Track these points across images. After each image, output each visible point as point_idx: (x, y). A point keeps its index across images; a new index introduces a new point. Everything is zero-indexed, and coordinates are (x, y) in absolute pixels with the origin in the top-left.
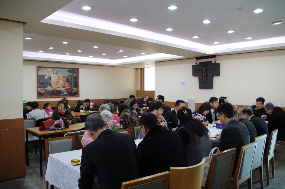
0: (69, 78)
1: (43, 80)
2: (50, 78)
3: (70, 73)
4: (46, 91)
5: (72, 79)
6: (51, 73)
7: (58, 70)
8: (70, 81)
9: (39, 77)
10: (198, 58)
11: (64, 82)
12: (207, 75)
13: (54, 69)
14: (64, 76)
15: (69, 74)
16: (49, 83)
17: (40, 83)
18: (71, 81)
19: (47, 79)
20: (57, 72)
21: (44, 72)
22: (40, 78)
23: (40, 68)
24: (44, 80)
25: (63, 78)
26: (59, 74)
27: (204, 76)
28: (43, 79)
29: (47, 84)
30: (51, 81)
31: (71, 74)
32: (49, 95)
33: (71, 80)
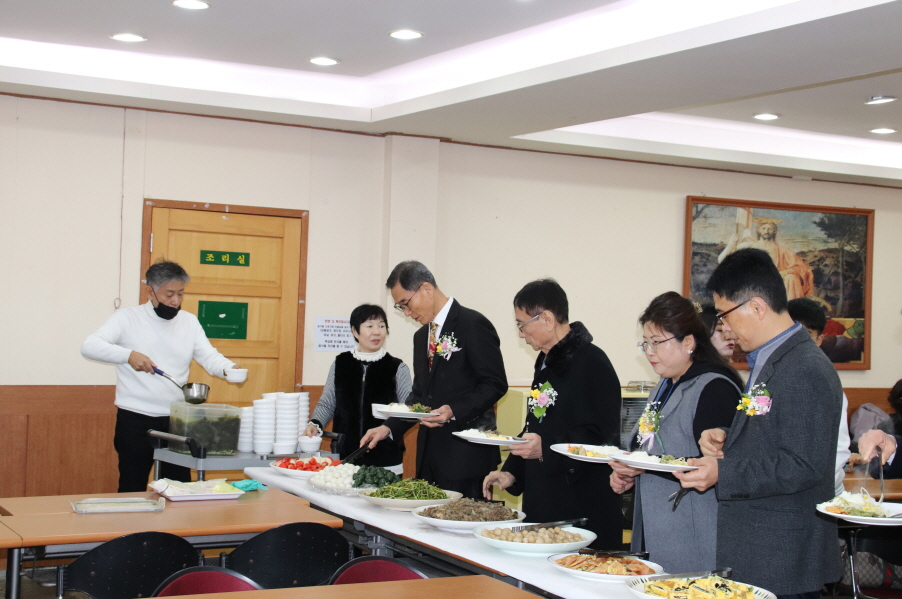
0: (827, 262)
3: (829, 236)
5: (840, 270)
8: (829, 281)
9: (695, 254)
11: (802, 284)
13: (761, 212)
14: (802, 254)
15: (825, 242)
17: (697, 288)
18: (833, 279)
20: (775, 227)
21: (714, 226)
22: (697, 259)
23: (700, 206)
25: (800, 263)
26: (781, 242)
28: (708, 266)
31: (833, 244)
33: (836, 274)
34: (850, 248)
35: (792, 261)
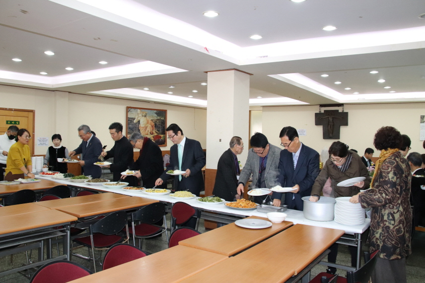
0: (158, 122)
1: (132, 124)
2: (139, 122)
3: (158, 116)
6: (140, 115)
7: (147, 111)
9: (128, 120)
10: (322, 106)
11: (152, 127)
12: (334, 125)
13: (143, 110)
14: (152, 120)
16: (138, 128)
17: (130, 128)
18: (159, 126)
19: (136, 123)
20: (146, 114)
21: (133, 113)
23: (130, 109)
25: (152, 122)
26: (147, 117)
27: (329, 126)
30: (140, 126)
33: (159, 124)
34: (163, 119)
35: (150, 122)
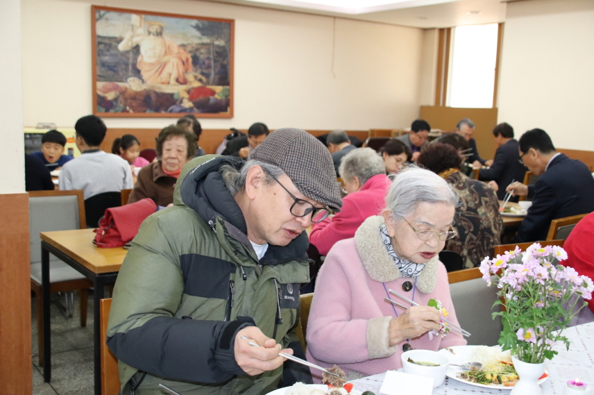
0: (203, 51)
1: (111, 55)
2: (136, 49)
3: (203, 34)
4: (123, 92)
5: (211, 56)
6: (140, 31)
8: (204, 63)
9: (100, 43)
11: (184, 63)
13: (150, 18)
15: (200, 38)
16: (134, 66)
17: (103, 65)
18: (207, 62)
19: (127, 52)
20: (162, 28)
21: (114, 25)
22: (102, 47)
23: (102, 12)
24: (116, 55)
25: (182, 51)
28: (112, 52)
29: (126, 70)
30: (139, 59)
32: (132, 107)
33: (208, 59)
34: (219, 42)
35: (176, 50)
